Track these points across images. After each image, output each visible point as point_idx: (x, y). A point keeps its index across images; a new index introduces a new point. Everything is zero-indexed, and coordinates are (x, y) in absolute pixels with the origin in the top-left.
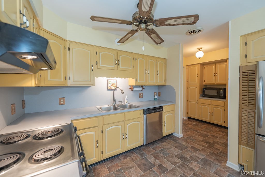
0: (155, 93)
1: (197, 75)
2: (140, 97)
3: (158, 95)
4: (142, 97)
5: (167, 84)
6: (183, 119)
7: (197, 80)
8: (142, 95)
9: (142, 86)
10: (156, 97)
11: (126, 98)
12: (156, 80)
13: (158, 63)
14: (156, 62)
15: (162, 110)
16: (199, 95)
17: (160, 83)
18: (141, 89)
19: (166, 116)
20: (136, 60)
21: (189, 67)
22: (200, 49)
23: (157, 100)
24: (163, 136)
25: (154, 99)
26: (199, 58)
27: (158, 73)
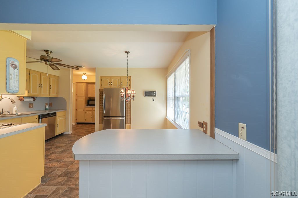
0: (47, 103)
1: (83, 90)
2: (30, 107)
3: (49, 105)
4: (32, 107)
5: (59, 96)
6: (72, 125)
7: (83, 94)
8: (32, 105)
9: (32, 97)
10: (47, 107)
11: (15, 107)
12: (49, 93)
13: (51, 79)
14: (49, 78)
15: (56, 115)
16: (85, 105)
17: (52, 95)
18: (32, 99)
19: (59, 120)
20: (29, 75)
21: (78, 83)
22: (85, 74)
23: (48, 110)
24: (56, 135)
25: (44, 109)
26: (84, 80)
27: (51, 87)
